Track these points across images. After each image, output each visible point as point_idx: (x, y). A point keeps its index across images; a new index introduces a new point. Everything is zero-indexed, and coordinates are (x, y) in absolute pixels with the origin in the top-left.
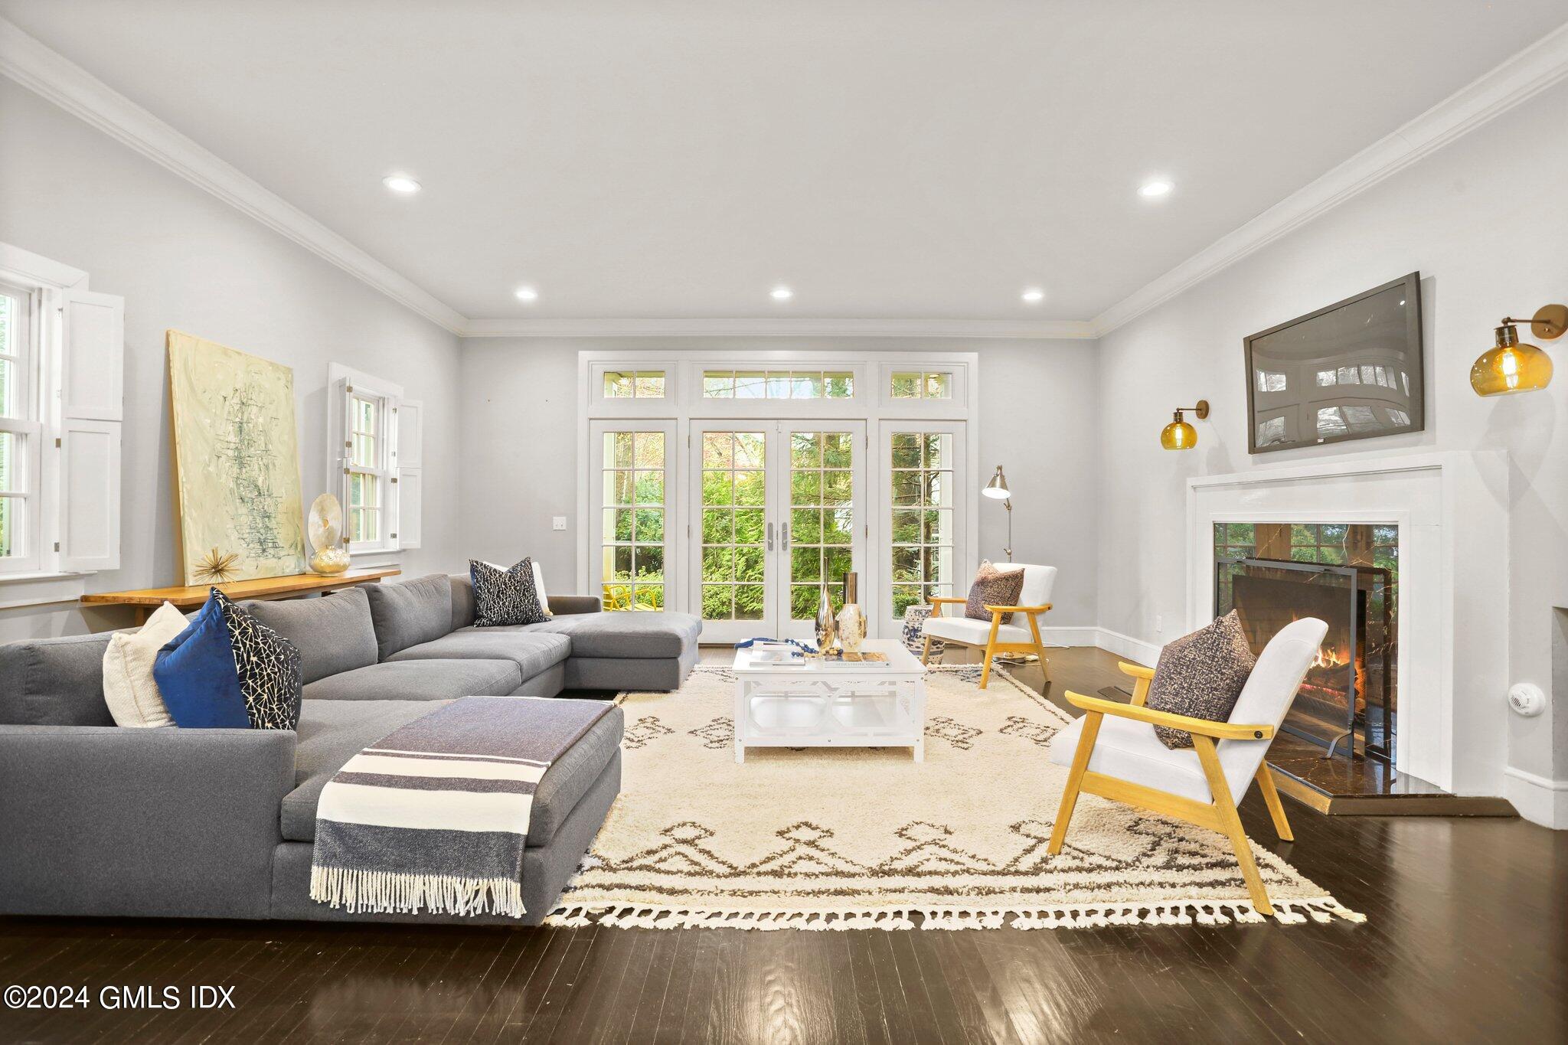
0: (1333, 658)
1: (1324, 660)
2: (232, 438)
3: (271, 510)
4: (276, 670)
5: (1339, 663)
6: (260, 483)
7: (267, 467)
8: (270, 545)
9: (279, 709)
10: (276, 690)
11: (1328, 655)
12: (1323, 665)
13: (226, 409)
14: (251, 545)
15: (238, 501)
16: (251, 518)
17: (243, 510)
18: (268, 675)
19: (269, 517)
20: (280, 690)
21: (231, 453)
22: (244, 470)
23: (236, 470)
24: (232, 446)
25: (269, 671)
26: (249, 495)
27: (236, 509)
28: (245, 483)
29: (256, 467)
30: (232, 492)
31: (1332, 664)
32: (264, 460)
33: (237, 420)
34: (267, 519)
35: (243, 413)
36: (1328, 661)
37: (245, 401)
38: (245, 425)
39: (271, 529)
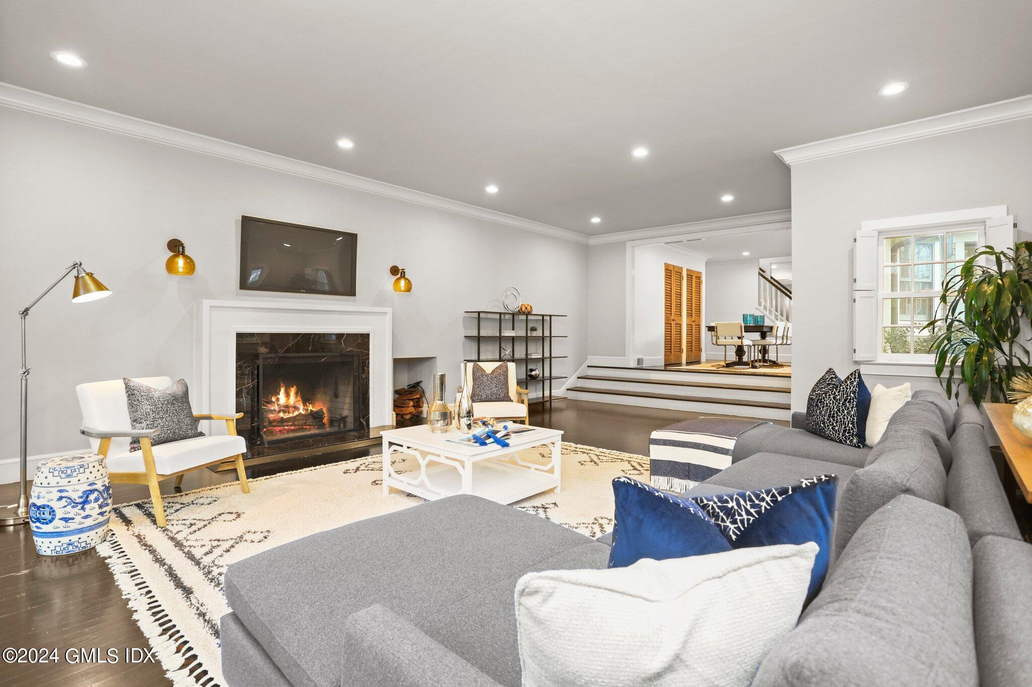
0: (310, 408)
1: (303, 410)
4: (832, 402)
5: (314, 410)
9: (828, 420)
10: (828, 411)
11: (307, 406)
12: (303, 413)
18: (827, 403)
20: (830, 411)
25: (827, 402)
31: (309, 411)
36: (307, 410)
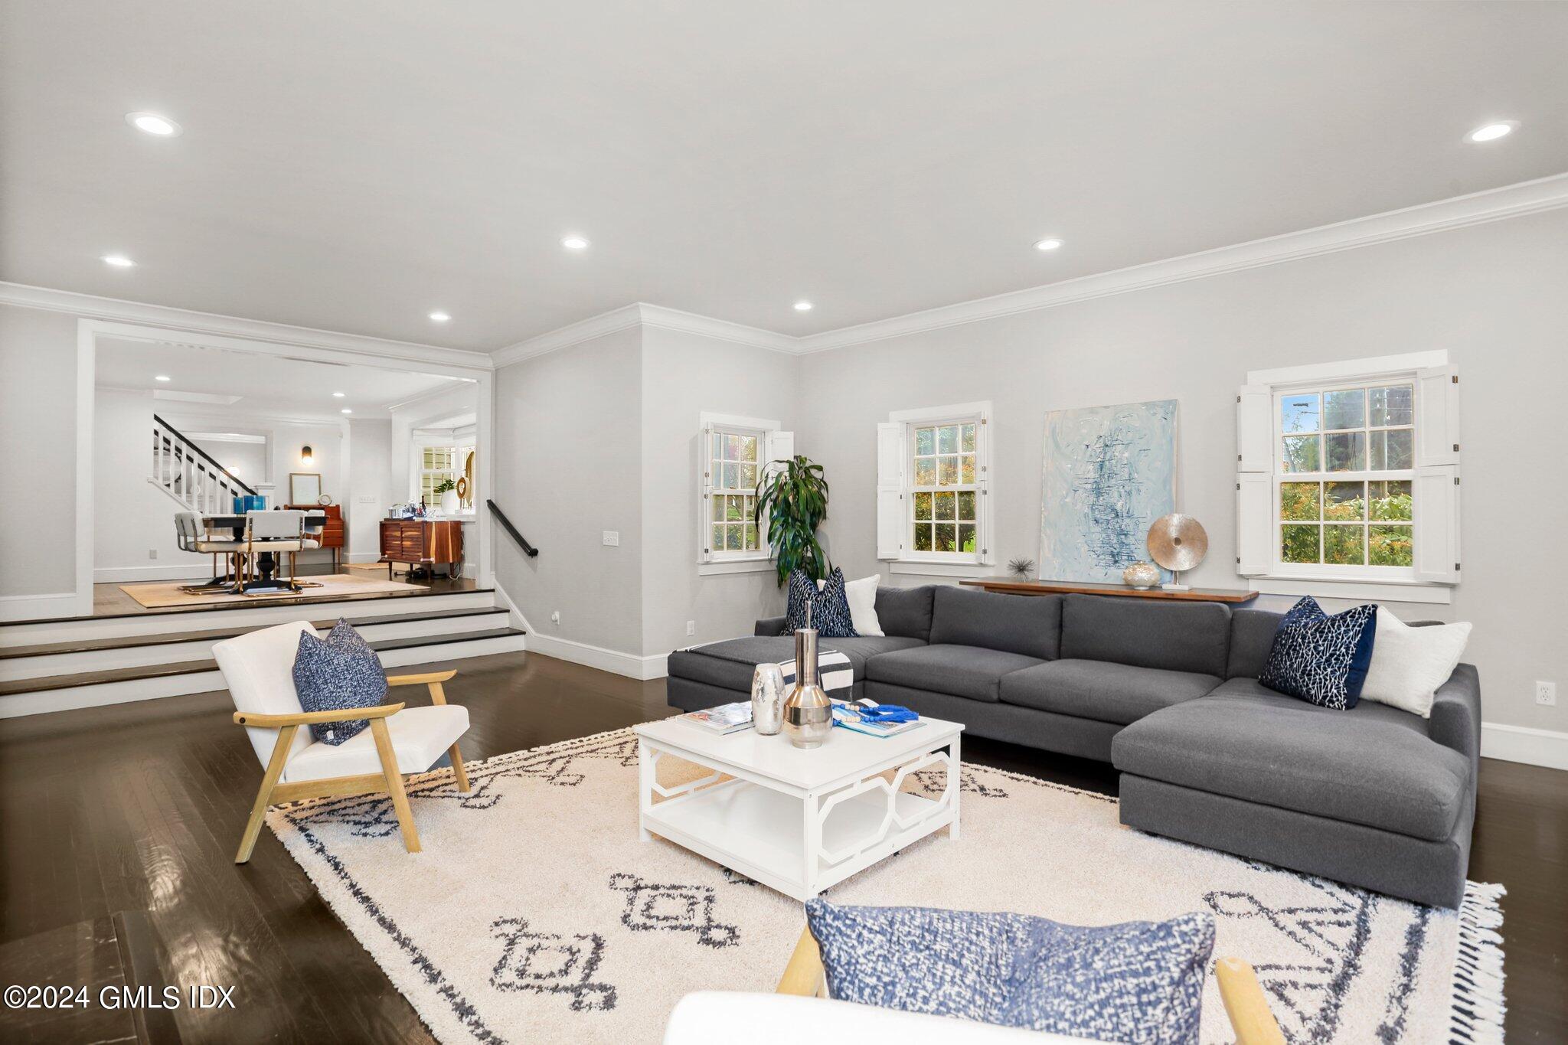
2: (1092, 475)
3: (1131, 529)
6: (1118, 507)
7: (1129, 493)
8: (1124, 558)
13: (1088, 453)
14: (1102, 557)
15: (1092, 523)
16: (1104, 535)
17: (1097, 529)
19: (1126, 535)
21: (1089, 486)
22: (1101, 498)
23: (1092, 498)
24: (1091, 481)
26: (1105, 517)
27: (1089, 528)
28: (1101, 508)
29: (1116, 494)
30: (1086, 515)
32: (1126, 488)
33: (1099, 459)
34: (1123, 537)
35: (1105, 453)
37: (1109, 443)
38: (1107, 463)
39: (1127, 545)
